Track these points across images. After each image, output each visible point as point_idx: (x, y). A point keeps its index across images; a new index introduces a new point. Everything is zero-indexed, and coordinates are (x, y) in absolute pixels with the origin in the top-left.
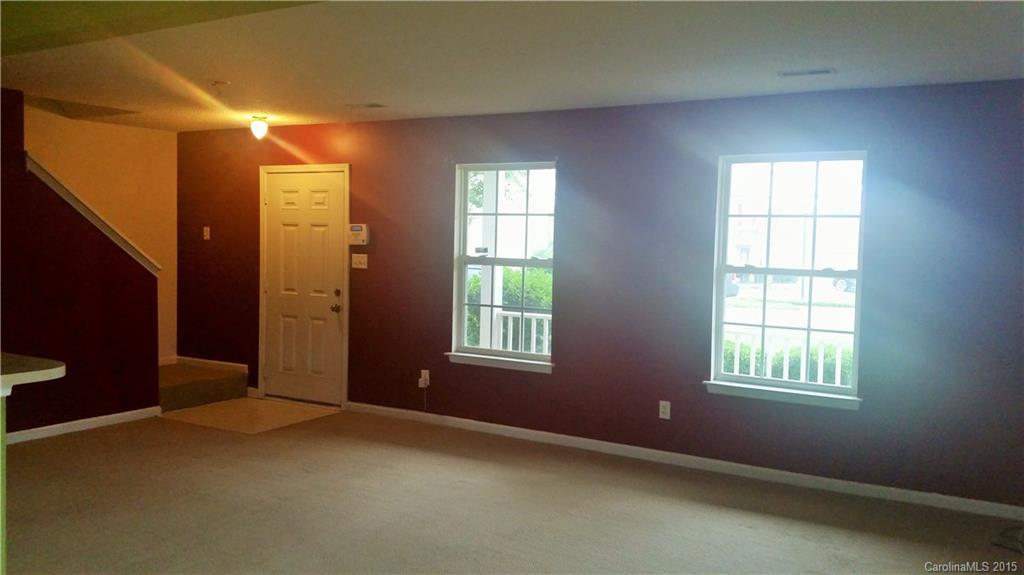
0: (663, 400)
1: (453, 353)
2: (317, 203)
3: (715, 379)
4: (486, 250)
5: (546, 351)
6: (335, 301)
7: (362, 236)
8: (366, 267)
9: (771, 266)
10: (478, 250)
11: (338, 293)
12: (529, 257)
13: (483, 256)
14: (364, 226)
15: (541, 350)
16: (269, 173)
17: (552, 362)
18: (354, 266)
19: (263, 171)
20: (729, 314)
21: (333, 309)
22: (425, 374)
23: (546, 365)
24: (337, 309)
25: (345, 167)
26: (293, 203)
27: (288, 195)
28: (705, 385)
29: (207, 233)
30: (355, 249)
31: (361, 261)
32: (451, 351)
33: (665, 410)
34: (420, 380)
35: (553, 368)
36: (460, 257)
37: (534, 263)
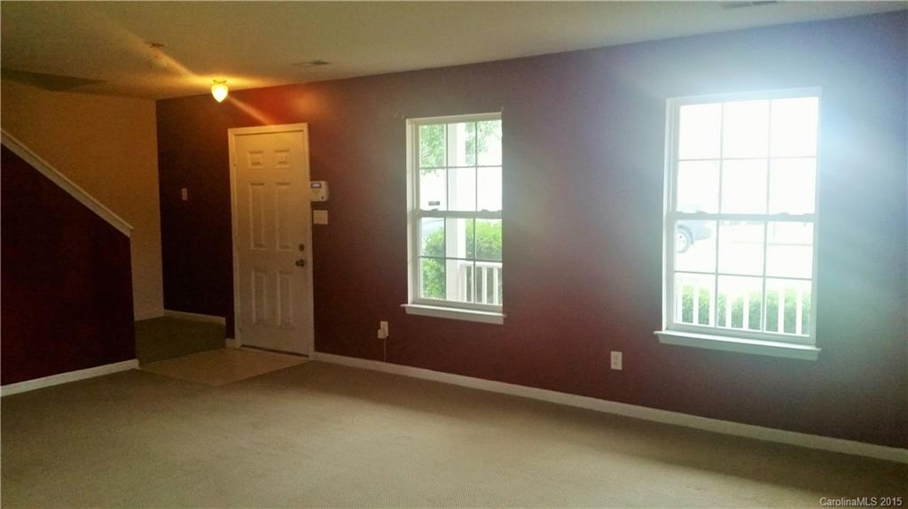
0: (615, 350)
1: (409, 305)
2: (280, 163)
3: (667, 329)
4: (438, 203)
5: (497, 301)
6: (299, 255)
7: (322, 193)
8: (326, 223)
9: (723, 212)
10: (431, 204)
11: (302, 248)
12: (479, 210)
13: (436, 210)
14: (323, 183)
15: (492, 301)
16: (236, 135)
17: (503, 313)
18: (315, 222)
19: (231, 133)
20: (680, 262)
21: (297, 264)
22: (384, 325)
23: (497, 315)
24: (301, 263)
25: (304, 126)
26: (258, 164)
27: (254, 156)
28: (657, 336)
29: (185, 194)
30: (316, 206)
31: (322, 217)
32: (407, 303)
33: (616, 360)
34: (379, 331)
35: (505, 319)
36: (413, 211)
37: (486, 214)
